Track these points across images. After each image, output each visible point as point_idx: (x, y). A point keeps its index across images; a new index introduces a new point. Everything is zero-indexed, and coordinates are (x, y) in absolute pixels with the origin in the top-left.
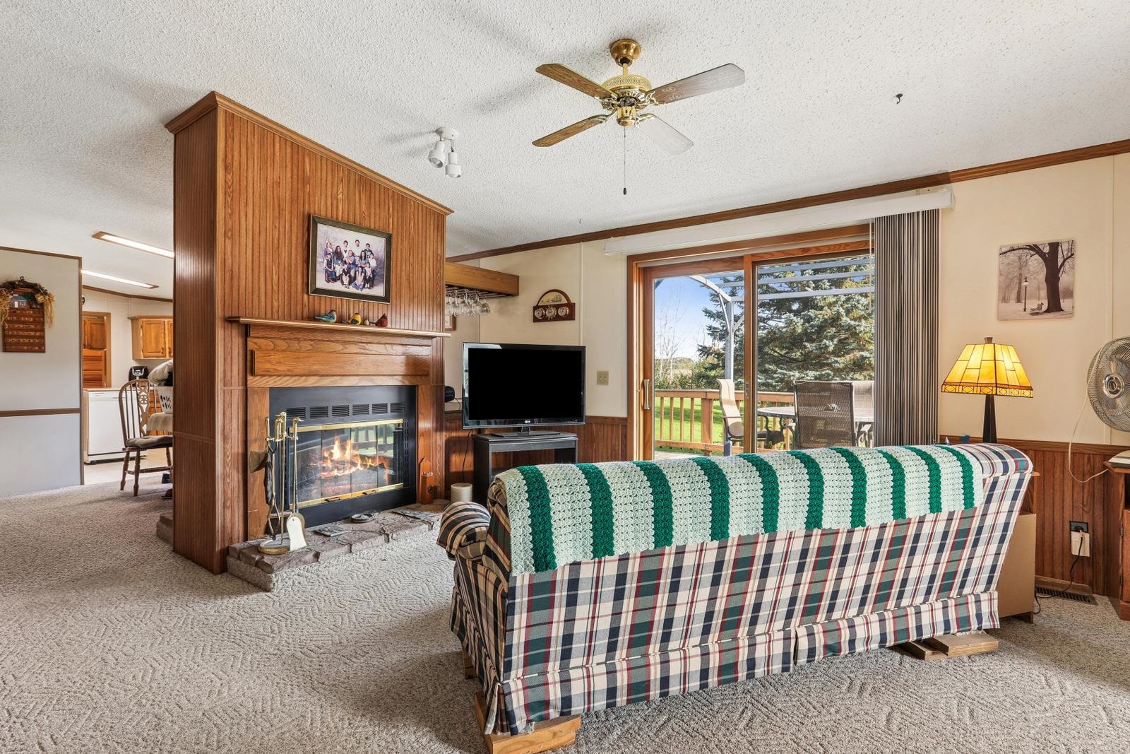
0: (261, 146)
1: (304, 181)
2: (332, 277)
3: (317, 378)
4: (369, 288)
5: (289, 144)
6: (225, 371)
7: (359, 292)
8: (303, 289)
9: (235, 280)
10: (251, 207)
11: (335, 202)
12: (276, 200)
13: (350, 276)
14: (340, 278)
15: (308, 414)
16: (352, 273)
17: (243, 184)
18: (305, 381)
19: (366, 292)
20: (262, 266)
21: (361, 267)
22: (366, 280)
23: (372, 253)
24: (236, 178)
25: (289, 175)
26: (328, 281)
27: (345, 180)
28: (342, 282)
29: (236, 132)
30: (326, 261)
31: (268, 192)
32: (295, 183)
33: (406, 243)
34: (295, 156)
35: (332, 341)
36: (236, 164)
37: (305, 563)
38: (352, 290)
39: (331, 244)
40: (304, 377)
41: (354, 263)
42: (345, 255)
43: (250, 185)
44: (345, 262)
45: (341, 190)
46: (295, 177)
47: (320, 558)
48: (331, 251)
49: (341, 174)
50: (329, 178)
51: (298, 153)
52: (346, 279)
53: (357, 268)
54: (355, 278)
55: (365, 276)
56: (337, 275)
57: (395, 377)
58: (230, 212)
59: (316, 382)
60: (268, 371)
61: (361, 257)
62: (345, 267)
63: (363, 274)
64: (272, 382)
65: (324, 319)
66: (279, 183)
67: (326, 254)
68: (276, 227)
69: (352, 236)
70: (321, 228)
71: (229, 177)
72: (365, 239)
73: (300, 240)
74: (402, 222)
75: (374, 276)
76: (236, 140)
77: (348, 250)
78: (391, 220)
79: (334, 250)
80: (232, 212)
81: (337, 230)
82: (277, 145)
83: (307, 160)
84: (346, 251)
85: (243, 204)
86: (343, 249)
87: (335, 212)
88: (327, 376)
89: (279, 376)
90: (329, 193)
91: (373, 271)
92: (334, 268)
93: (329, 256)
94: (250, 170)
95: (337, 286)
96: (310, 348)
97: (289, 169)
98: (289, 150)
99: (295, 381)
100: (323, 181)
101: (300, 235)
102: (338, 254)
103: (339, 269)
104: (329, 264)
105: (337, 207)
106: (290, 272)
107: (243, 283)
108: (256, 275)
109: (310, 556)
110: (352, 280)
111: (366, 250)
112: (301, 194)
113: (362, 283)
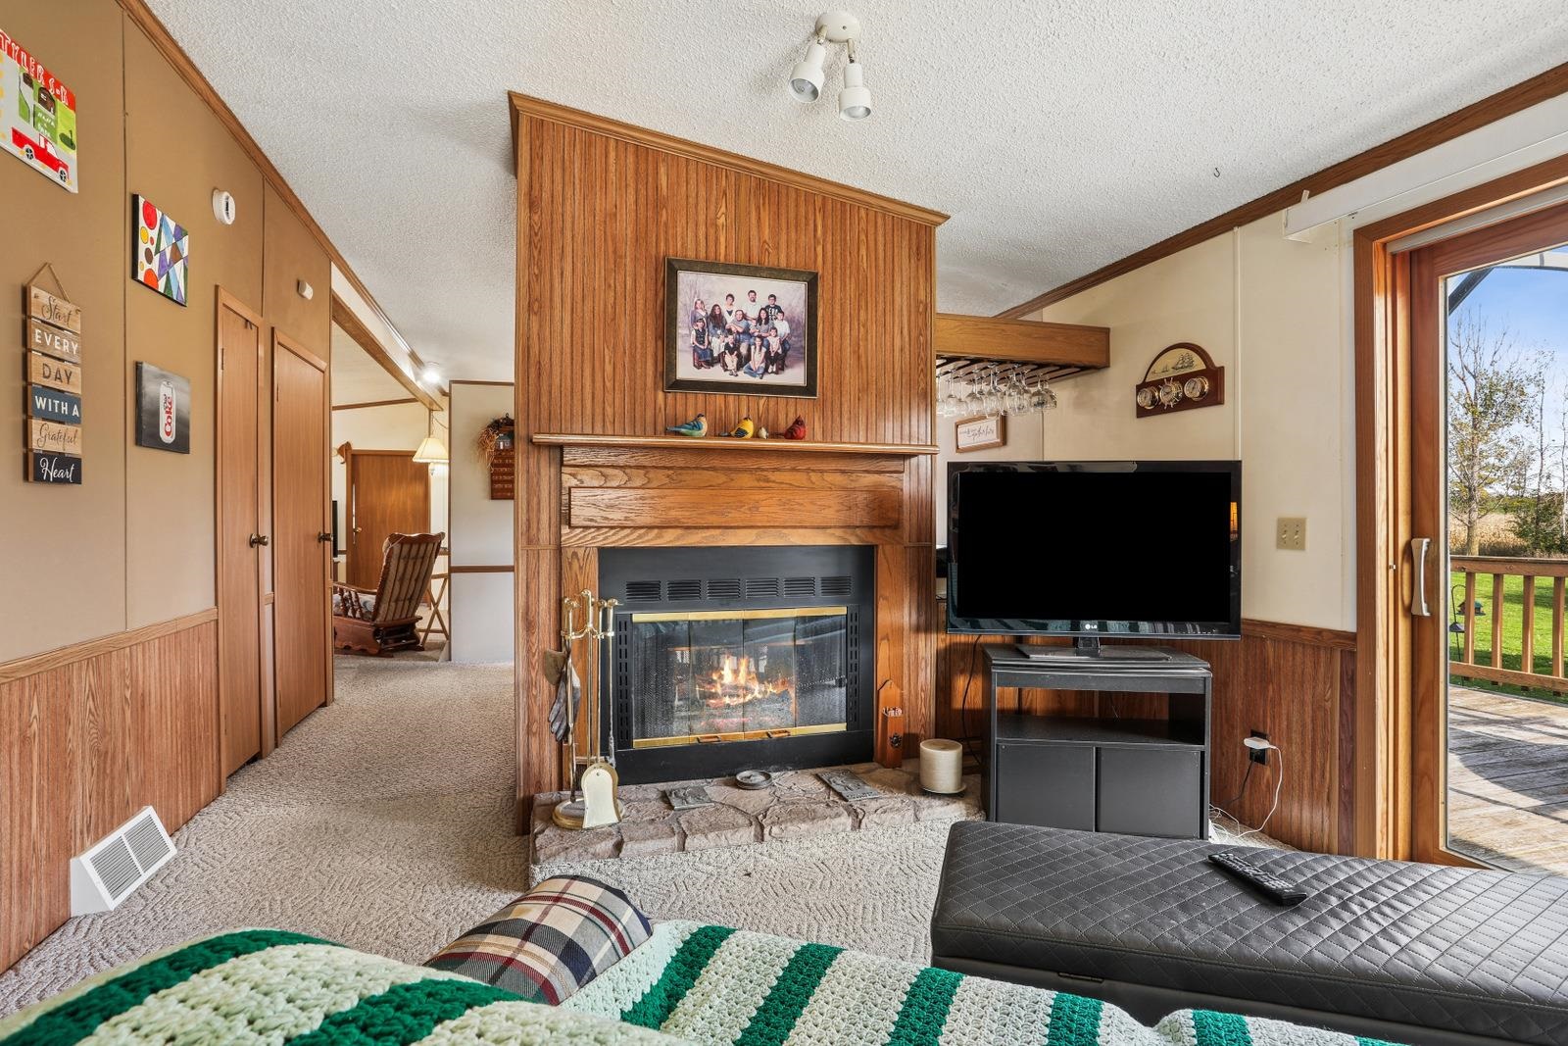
0: (587, 159)
1: (659, 204)
2: (705, 359)
3: (679, 531)
4: (777, 373)
5: (631, 150)
6: (528, 520)
7: (756, 380)
8: (655, 383)
9: (545, 377)
10: (569, 259)
11: (712, 231)
12: (610, 243)
13: (739, 355)
14: (720, 359)
15: (664, 591)
16: (743, 350)
17: (558, 226)
18: (658, 537)
19: (770, 379)
20: (587, 351)
21: (760, 337)
22: (769, 359)
23: (780, 311)
24: (546, 217)
25: (631, 199)
26: (699, 366)
27: (731, 194)
28: (725, 367)
29: (547, 148)
30: (694, 333)
31: (597, 231)
32: (642, 209)
33: (851, 287)
34: (642, 166)
35: (704, 469)
36: (546, 196)
37: (595, 856)
38: (743, 377)
39: (702, 302)
40: (656, 531)
41: (746, 332)
42: (729, 319)
43: (568, 225)
44: (730, 331)
45: (723, 209)
46: (642, 200)
47: (623, 852)
48: (704, 314)
49: (724, 183)
50: (702, 193)
51: (647, 160)
52: (731, 361)
53: (752, 340)
54: (748, 358)
55: (768, 352)
56: (716, 355)
57: (829, 531)
58: (536, 272)
59: (678, 538)
60: (591, 520)
61: (759, 320)
62: (730, 339)
63: (764, 350)
64: (601, 538)
65: (683, 430)
66: (615, 215)
67: (695, 320)
68: (610, 286)
69: (739, 285)
70: (685, 279)
71: (536, 218)
72: (765, 287)
73: (650, 305)
74: (843, 250)
75: (785, 351)
76: (546, 159)
77: (735, 309)
78: (819, 249)
79: (709, 313)
80: (540, 272)
81: (714, 277)
82: (612, 155)
83: (662, 170)
84: (730, 313)
85: (556, 258)
86: (724, 309)
87: (712, 249)
88: (695, 528)
89: (612, 528)
90: (702, 218)
91: (783, 343)
92: (709, 343)
93: (700, 324)
94: (568, 203)
95: (715, 374)
96: (667, 480)
97: (631, 190)
98: (631, 159)
99: (640, 537)
100: (690, 200)
101: (650, 295)
102: (716, 319)
103: (718, 344)
104: (700, 336)
105: (717, 239)
106: (633, 356)
107: (557, 381)
108: (577, 368)
109: (608, 845)
110: (743, 361)
111: (768, 307)
112: (652, 227)
113: (763, 365)
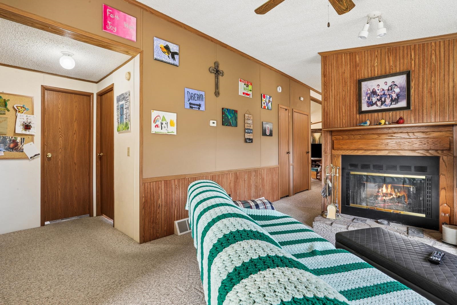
0: (337, 61)
1: (356, 66)
2: (370, 104)
3: (363, 151)
4: (395, 104)
5: (348, 54)
6: (325, 148)
7: (388, 107)
8: (356, 113)
9: (328, 115)
10: (333, 86)
11: (373, 69)
12: (343, 80)
13: (382, 101)
14: (376, 103)
15: (359, 166)
16: (383, 99)
17: (330, 79)
18: (357, 152)
19: (393, 106)
20: (338, 107)
21: (389, 95)
22: (392, 100)
23: (396, 85)
24: (328, 78)
25: (349, 67)
26: (369, 106)
27: (379, 56)
28: (377, 105)
29: (328, 62)
30: (367, 98)
31: (340, 78)
32: (352, 68)
33: (427, 71)
34: (352, 58)
35: (370, 134)
36: (328, 73)
38: (383, 107)
39: (369, 89)
40: (357, 151)
41: (384, 94)
42: (378, 92)
43: (333, 79)
44: (378, 95)
45: (376, 61)
46: (352, 66)
48: (370, 92)
49: (376, 54)
50: (369, 58)
51: (353, 55)
52: (379, 103)
53: (386, 96)
54: (385, 101)
55: (392, 98)
56: (374, 102)
58: (326, 91)
59: (363, 153)
60: (339, 148)
61: (388, 90)
62: (379, 97)
63: (390, 98)
64: (342, 152)
65: (362, 124)
66: (345, 72)
67: (367, 94)
68: (344, 90)
70: (364, 84)
71: (325, 79)
73: (355, 93)
74: (424, 59)
75: (398, 97)
76: (327, 65)
77: (380, 88)
78: (413, 62)
79: (371, 91)
80: (327, 91)
81: (373, 81)
82: (343, 58)
83: (357, 56)
84: (378, 90)
85: (330, 87)
86: (376, 89)
87: (373, 73)
88: (367, 150)
89: (344, 150)
90: (369, 66)
91: (398, 95)
92: (372, 100)
93: (369, 95)
94: (333, 73)
95: (374, 108)
96: (359, 138)
97: (349, 65)
98: (348, 57)
99: (352, 152)
100: (366, 62)
101: (355, 90)
102: (374, 93)
103: (374, 99)
104: (369, 98)
105: (374, 70)
106: (350, 107)
107: (331, 116)
108: (336, 112)
110: (383, 103)
111: (392, 85)
112: (355, 73)
113: (390, 103)
